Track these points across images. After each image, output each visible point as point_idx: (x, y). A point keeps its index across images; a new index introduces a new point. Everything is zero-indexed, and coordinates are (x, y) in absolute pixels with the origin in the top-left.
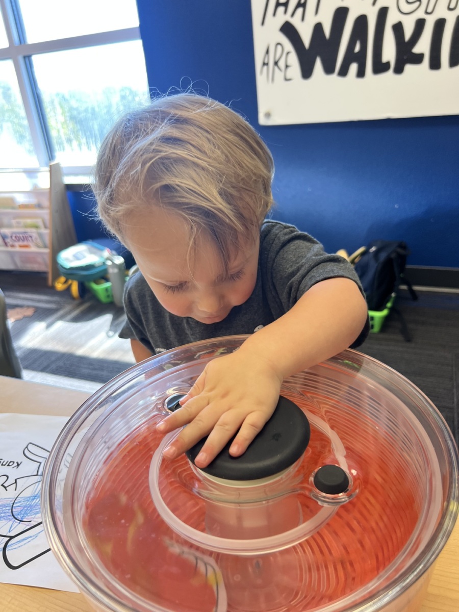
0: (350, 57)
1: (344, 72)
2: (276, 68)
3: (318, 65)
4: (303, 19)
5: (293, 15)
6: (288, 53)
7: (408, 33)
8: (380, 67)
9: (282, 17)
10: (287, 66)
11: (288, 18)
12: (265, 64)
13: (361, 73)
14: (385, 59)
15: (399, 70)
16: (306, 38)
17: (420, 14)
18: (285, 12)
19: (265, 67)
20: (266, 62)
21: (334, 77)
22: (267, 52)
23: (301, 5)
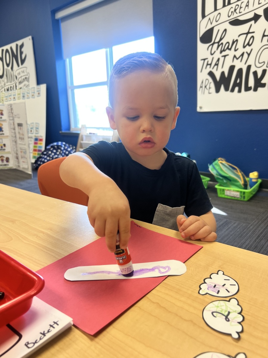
0: (235, 85)
1: (232, 91)
2: (206, 89)
3: (222, 88)
4: (217, 70)
5: (213, 68)
6: (210, 83)
7: (259, 75)
8: (248, 89)
9: (209, 69)
10: (210, 88)
11: (211, 69)
12: (201, 87)
13: (240, 91)
14: (249, 86)
15: (255, 90)
16: (218, 77)
17: (264, 67)
18: (210, 67)
19: (201, 88)
20: (202, 86)
21: (229, 92)
22: (202, 82)
23: (217, 64)
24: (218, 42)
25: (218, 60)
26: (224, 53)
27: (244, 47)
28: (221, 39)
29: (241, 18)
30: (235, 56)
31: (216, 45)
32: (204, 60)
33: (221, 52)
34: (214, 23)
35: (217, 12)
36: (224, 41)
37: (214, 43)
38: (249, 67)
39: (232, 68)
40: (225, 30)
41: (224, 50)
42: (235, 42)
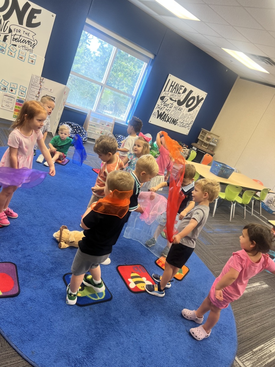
0: (163, 118)
1: (161, 120)
3: (159, 118)
4: (160, 111)
6: (157, 114)
7: (169, 118)
8: (165, 121)
9: (158, 109)
10: (156, 116)
12: (153, 114)
13: (163, 121)
15: (167, 122)
16: (160, 113)
17: (171, 116)
23: (161, 109)
24: (165, 102)
25: (162, 108)
26: (164, 107)
27: (170, 108)
28: (166, 102)
29: (173, 99)
30: (166, 109)
31: (164, 102)
32: (159, 105)
33: (164, 106)
34: (166, 95)
35: (168, 92)
36: (166, 103)
37: (163, 101)
38: (168, 114)
39: (164, 112)
40: (168, 99)
41: (165, 106)
42: (168, 105)
